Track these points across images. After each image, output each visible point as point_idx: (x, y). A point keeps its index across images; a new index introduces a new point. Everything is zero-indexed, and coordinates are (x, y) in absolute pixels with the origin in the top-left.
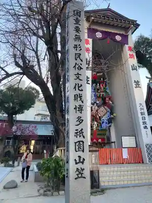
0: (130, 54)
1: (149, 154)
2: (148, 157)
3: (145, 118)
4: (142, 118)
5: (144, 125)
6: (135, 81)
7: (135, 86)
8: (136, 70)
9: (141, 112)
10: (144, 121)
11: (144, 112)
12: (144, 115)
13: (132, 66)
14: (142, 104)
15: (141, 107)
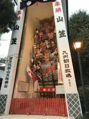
0: (56, 9)
1: (71, 106)
2: (69, 109)
3: (68, 66)
4: (65, 66)
5: (67, 73)
6: (60, 32)
7: (60, 36)
8: (62, 20)
9: (64, 59)
10: (67, 68)
11: (68, 59)
12: (68, 62)
13: (57, 19)
14: (65, 52)
15: (65, 54)
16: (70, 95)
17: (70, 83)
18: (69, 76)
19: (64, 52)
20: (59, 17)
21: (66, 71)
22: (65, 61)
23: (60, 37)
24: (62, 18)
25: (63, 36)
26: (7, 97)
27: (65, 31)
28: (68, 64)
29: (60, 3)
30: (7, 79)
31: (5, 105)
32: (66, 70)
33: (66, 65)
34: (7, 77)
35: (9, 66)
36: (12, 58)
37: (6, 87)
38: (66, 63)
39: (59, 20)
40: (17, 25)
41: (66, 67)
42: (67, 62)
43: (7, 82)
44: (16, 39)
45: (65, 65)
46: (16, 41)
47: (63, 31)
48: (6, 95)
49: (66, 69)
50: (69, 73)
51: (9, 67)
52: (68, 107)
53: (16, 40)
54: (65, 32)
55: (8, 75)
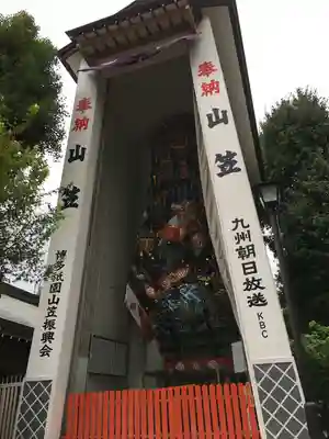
0: (204, 86)
1: (271, 405)
2: (266, 417)
3: (254, 267)
4: (245, 269)
5: (251, 293)
6: (219, 157)
7: (220, 171)
8: (225, 121)
9: (238, 247)
10: (250, 277)
11: (253, 246)
12: (251, 255)
13: (209, 117)
14: (242, 221)
15: (240, 230)
16: (265, 366)
17: (262, 325)
18: (258, 301)
19: (236, 221)
20: (216, 110)
21: (249, 285)
22: (241, 253)
23: (220, 175)
24: (224, 113)
25: (231, 171)
26: (49, 390)
27: (235, 154)
28: (254, 263)
29: (217, 64)
30: (49, 324)
31: (43, 416)
32: (247, 282)
33: (246, 266)
34: (49, 318)
35: (56, 282)
36: (64, 253)
37: (45, 352)
38: (246, 261)
39: (214, 120)
40: (78, 146)
41: (245, 274)
42: (248, 256)
43: (48, 337)
44: (76, 190)
45: (243, 265)
46: (77, 198)
47: (231, 155)
48: (47, 383)
49: (247, 279)
50: (258, 290)
51: (56, 284)
52: (264, 412)
53: (78, 194)
54: (235, 158)
55: (52, 311)
